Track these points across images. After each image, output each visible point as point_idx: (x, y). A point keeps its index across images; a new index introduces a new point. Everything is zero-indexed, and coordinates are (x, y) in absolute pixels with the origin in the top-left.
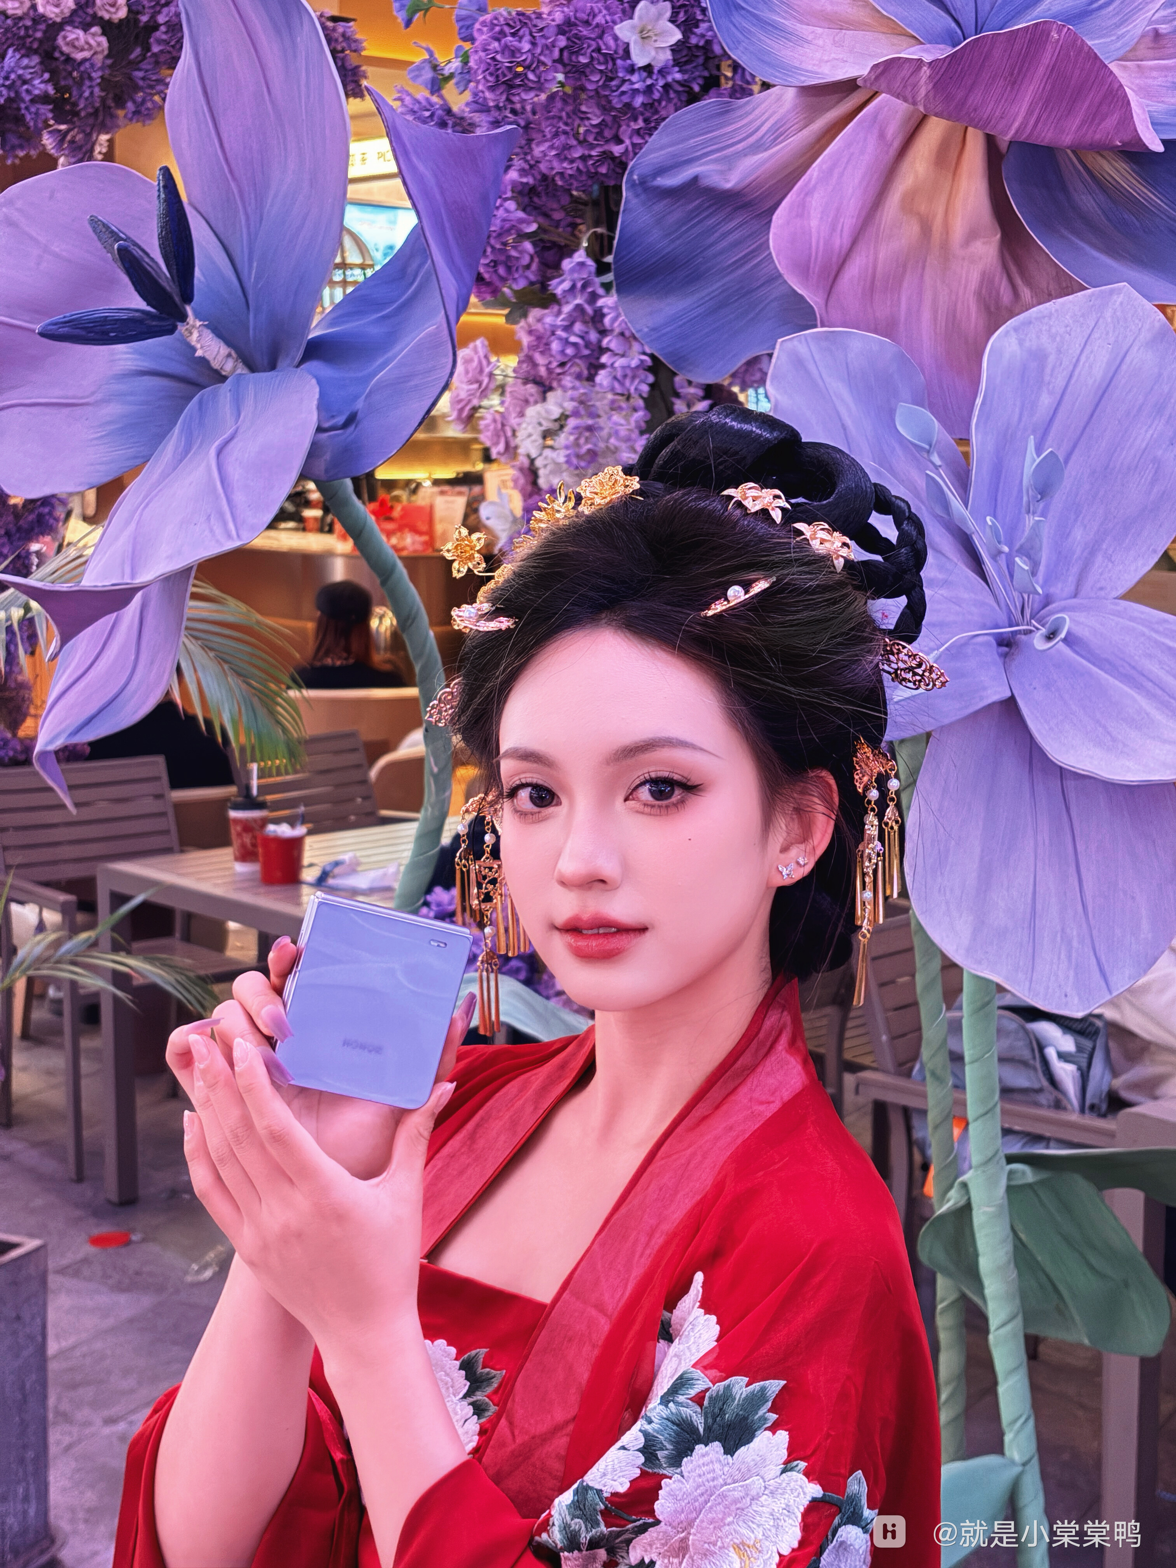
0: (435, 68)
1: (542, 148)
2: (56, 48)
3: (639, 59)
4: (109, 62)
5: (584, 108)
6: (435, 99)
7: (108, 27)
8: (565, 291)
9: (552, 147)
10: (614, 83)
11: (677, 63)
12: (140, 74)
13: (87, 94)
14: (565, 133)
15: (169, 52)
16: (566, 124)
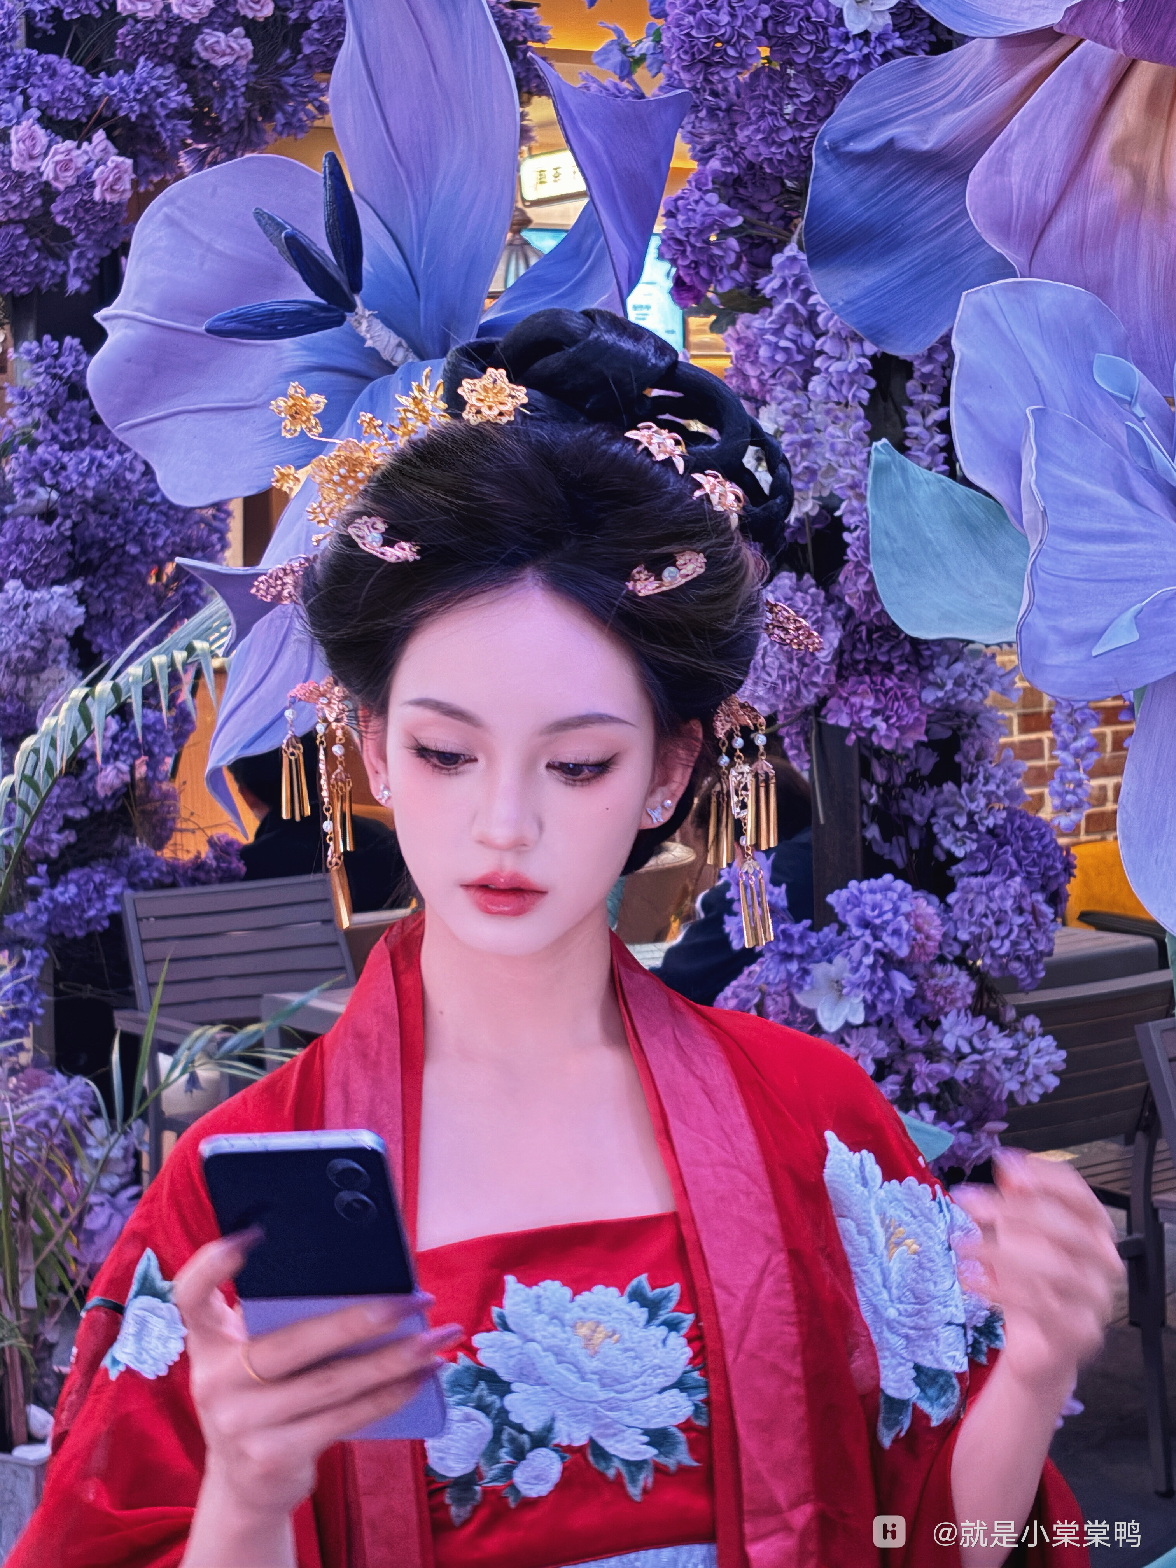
0: (624, 50)
1: (746, 133)
2: (193, 54)
3: (854, 25)
4: (255, 67)
5: (792, 85)
6: (625, 85)
7: (252, 28)
8: (774, 290)
9: (758, 130)
10: (826, 55)
11: (897, 27)
12: (290, 80)
13: (229, 106)
14: (772, 113)
15: (323, 53)
16: (773, 104)
